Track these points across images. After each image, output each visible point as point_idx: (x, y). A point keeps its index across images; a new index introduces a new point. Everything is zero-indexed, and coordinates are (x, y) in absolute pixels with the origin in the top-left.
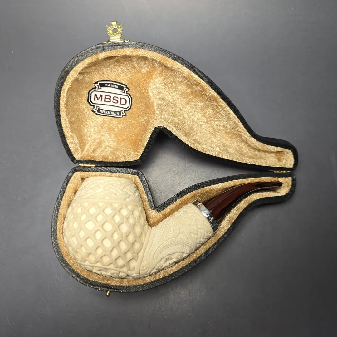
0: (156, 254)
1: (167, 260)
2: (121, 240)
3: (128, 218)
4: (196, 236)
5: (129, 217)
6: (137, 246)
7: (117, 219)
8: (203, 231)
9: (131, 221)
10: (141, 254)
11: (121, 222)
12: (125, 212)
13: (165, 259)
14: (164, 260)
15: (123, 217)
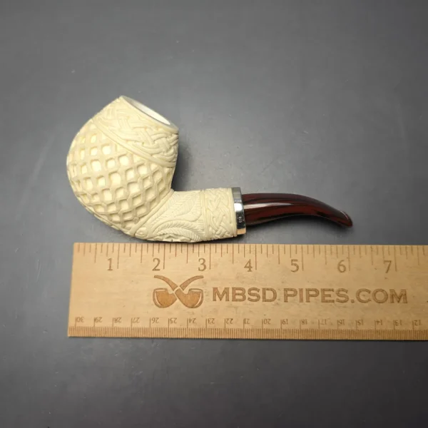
0: (160, 227)
1: (170, 237)
2: (126, 200)
3: (144, 179)
4: (214, 232)
5: (147, 178)
6: (142, 211)
7: (131, 175)
8: (224, 230)
9: (148, 184)
10: (143, 220)
11: (134, 180)
12: (144, 171)
13: (168, 236)
14: (166, 236)
15: (138, 176)
